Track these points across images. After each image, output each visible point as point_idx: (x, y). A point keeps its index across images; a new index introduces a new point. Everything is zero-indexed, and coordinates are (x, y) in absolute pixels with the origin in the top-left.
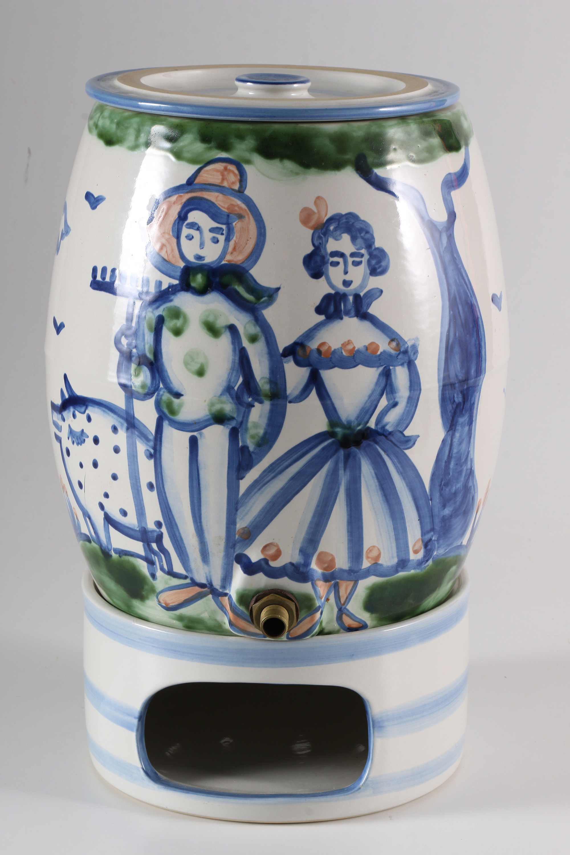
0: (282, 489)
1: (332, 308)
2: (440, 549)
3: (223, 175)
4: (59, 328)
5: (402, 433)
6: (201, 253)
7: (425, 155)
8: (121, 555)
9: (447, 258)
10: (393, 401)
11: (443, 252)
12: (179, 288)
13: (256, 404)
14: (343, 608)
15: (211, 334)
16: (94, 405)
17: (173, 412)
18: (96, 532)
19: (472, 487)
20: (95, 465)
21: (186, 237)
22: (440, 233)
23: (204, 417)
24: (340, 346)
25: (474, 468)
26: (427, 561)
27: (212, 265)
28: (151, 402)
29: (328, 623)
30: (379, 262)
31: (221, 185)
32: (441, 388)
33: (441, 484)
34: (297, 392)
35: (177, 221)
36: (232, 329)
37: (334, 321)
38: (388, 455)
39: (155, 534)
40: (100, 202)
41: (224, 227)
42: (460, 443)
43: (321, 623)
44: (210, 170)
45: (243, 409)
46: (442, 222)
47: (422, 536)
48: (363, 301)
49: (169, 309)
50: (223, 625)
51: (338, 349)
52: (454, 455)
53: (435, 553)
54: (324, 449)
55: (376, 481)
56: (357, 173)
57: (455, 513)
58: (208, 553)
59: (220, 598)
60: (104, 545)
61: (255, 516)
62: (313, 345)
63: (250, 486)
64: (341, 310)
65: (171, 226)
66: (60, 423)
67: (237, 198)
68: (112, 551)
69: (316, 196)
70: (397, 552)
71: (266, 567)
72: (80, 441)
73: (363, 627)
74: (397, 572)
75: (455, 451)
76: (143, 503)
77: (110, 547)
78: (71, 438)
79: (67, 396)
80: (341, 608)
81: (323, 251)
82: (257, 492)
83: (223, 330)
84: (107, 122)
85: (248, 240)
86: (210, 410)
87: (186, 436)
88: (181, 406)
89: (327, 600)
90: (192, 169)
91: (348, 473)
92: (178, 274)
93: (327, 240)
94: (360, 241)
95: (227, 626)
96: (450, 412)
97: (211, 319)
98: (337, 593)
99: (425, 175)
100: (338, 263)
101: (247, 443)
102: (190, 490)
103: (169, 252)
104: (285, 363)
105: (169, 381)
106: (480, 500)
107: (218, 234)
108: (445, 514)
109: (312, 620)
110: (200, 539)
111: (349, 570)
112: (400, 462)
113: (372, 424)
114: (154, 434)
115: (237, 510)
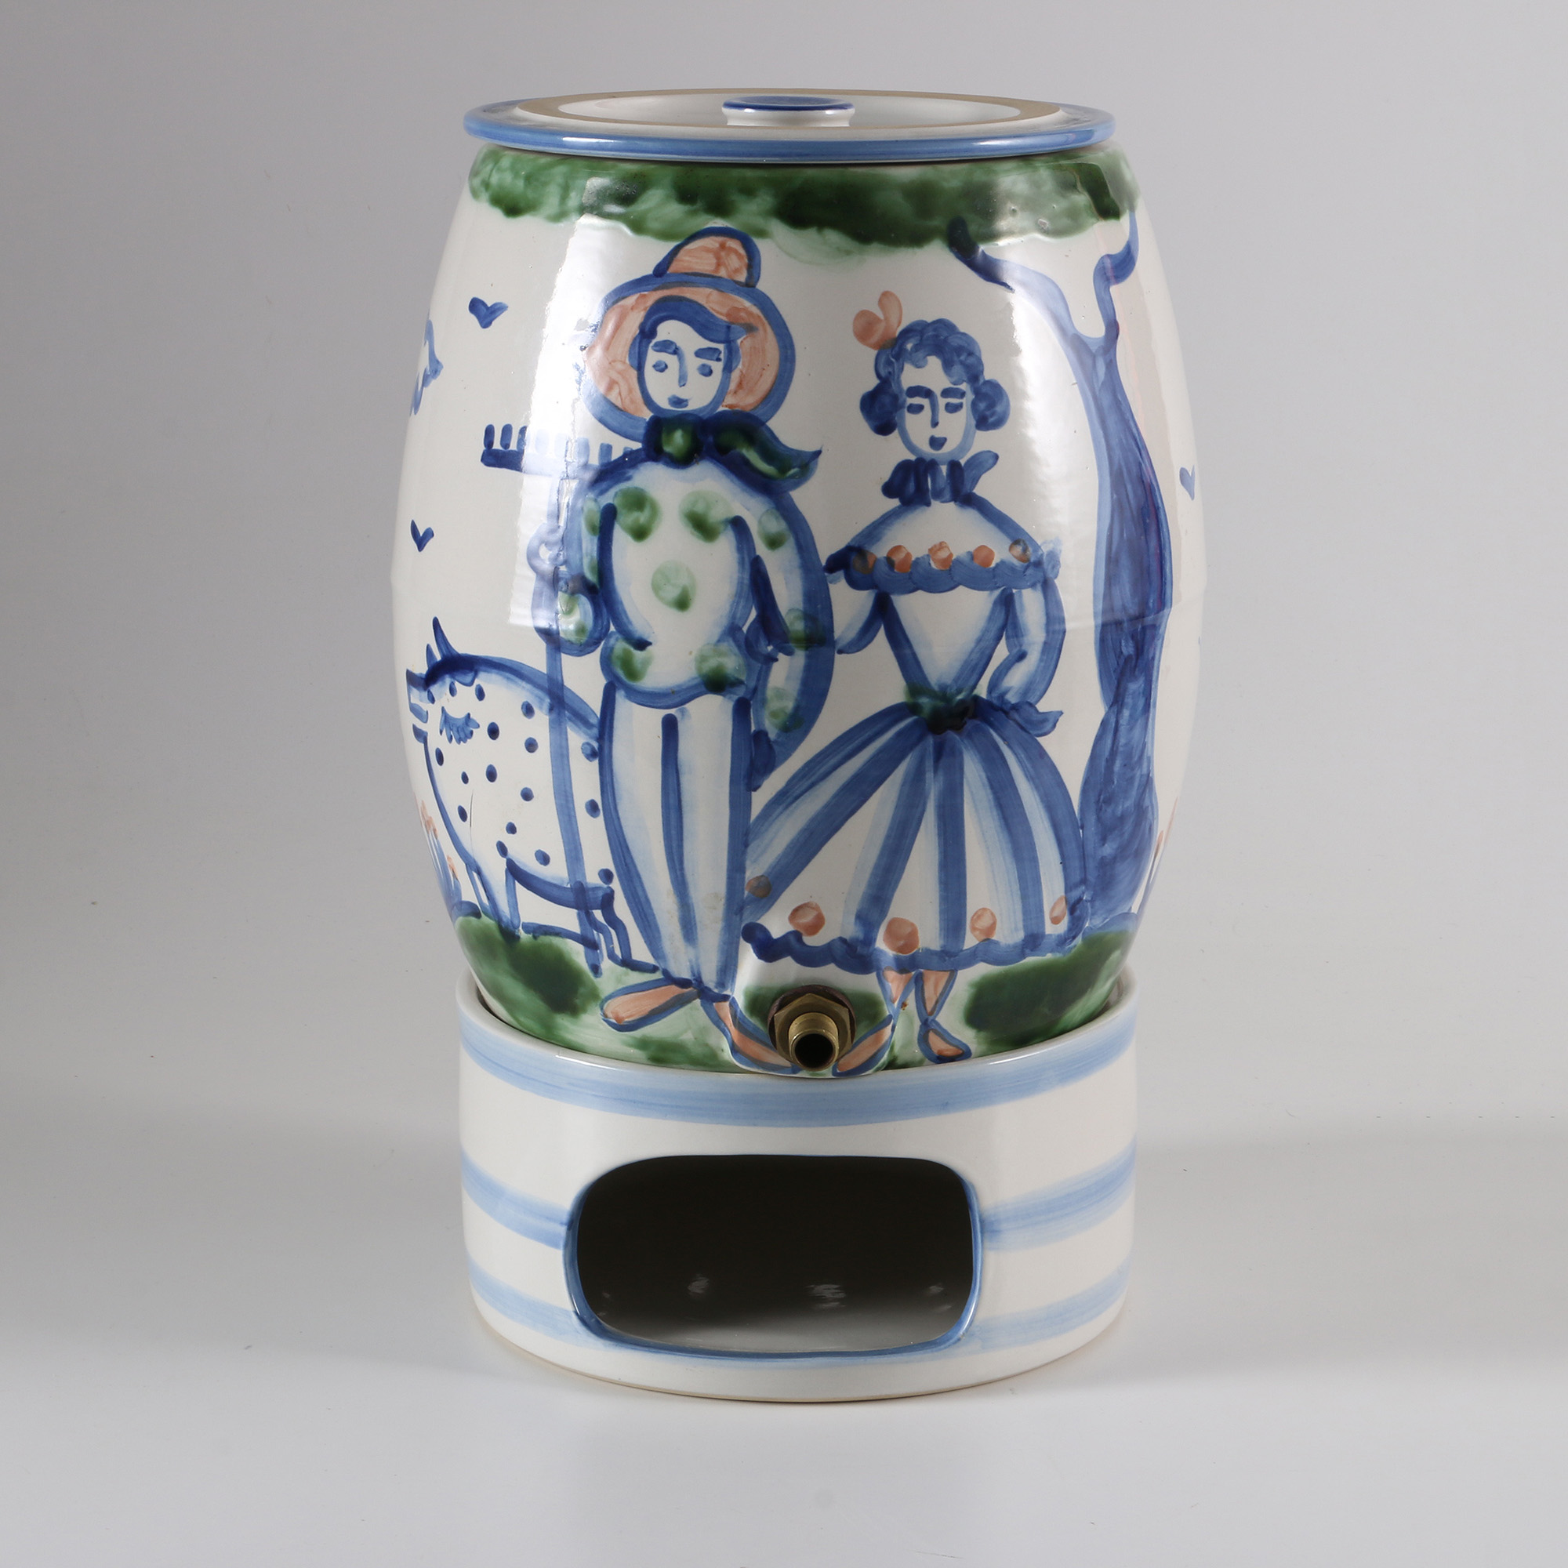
0: (827, 806)
1: (911, 487)
2: (1096, 916)
3: (718, 258)
4: (421, 540)
5: (1032, 705)
6: (682, 393)
7: (1065, 222)
8: (536, 935)
9: (1106, 400)
10: (1018, 648)
11: (1100, 390)
12: (643, 456)
13: (781, 656)
14: (930, 1020)
15: (700, 535)
16: (489, 670)
17: (633, 673)
18: (490, 897)
19: (1150, 808)
20: (491, 775)
21: (654, 366)
22: (1094, 357)
23: (689, 681)
24: (927, 552)
25: (1153, 774)
26: (1074, 938)
27: (701, 415)
28: (594, 659)
29: (904, 1047)
30: (992, 405)
31: (716, 275)
32: (1099, 629)
33: (1099, 799)
34: (852, 634)
35: (638, 341)
36: (738, 525)
37: (915, 509)
38: (1009, 746)
39: (600, 894)
40: (497, 314)
41: (721, 347)
42: (1131, 729)
43: (892, 1048)
44: (695, 249)
45: (758, 666)
46: (1097, 339)
47: (1066, 892)
48: (966, 474)
49: (626, 494)
50: (719, 1052)
51: (922, 557)
52: (1121, 749)
53: (1087, 925)
54: (899, 734)
55: (989, 791)
56: (952, 251)
57: (1121, 854)
58: (695, 924)
59: (714, 1004)
60: (504, 919)
61: (779, 855)
62: (880, 551)
63: (770, 801)
64: (928, 489)
65: (627, 348)
66: (426, 706)
67: (743, 297)
68: (521, 928)
69: (882, 291)
70: (1024, 920)
71: (797, 946)
72: (462, 736)
73: (963, 1054)
74: (1023, 956)
75: (1122, 741)
76: (579, 839)
77: (516, 922)
78: (446, 731)
79: (438, 657)
80: (927, 1020)
81: (894, 387)
82: (781, 813)
83: (722, 528)
84: (508, 178)
85: (764, 369)
86: (699, 669)
87: (655, 717)
88: (647, 662)
89: (903, 1005)
90: (663, 248)
91: (941, 778)
92: (641, 431)
93: (901, 366)
94: (957, 369)
95: (727, 1055)
96: (1114, 671)
97: (700, 508)
98: (920, 994)
99: (1067, 256)
100: (920, 408)
101: (764, 725)
102: (663, 812)
103: (624, 394)
104: (831, 583)
105: (625, 620)
106: (1162, 832)
107: (712, 360)
108: (1105, 854)
109: (878, 1039)
110: (681, 899)
111: (942, 951)
112: (1029, 759)
113: (982, 691)
114: (599, 715)
115: (746, 845)
